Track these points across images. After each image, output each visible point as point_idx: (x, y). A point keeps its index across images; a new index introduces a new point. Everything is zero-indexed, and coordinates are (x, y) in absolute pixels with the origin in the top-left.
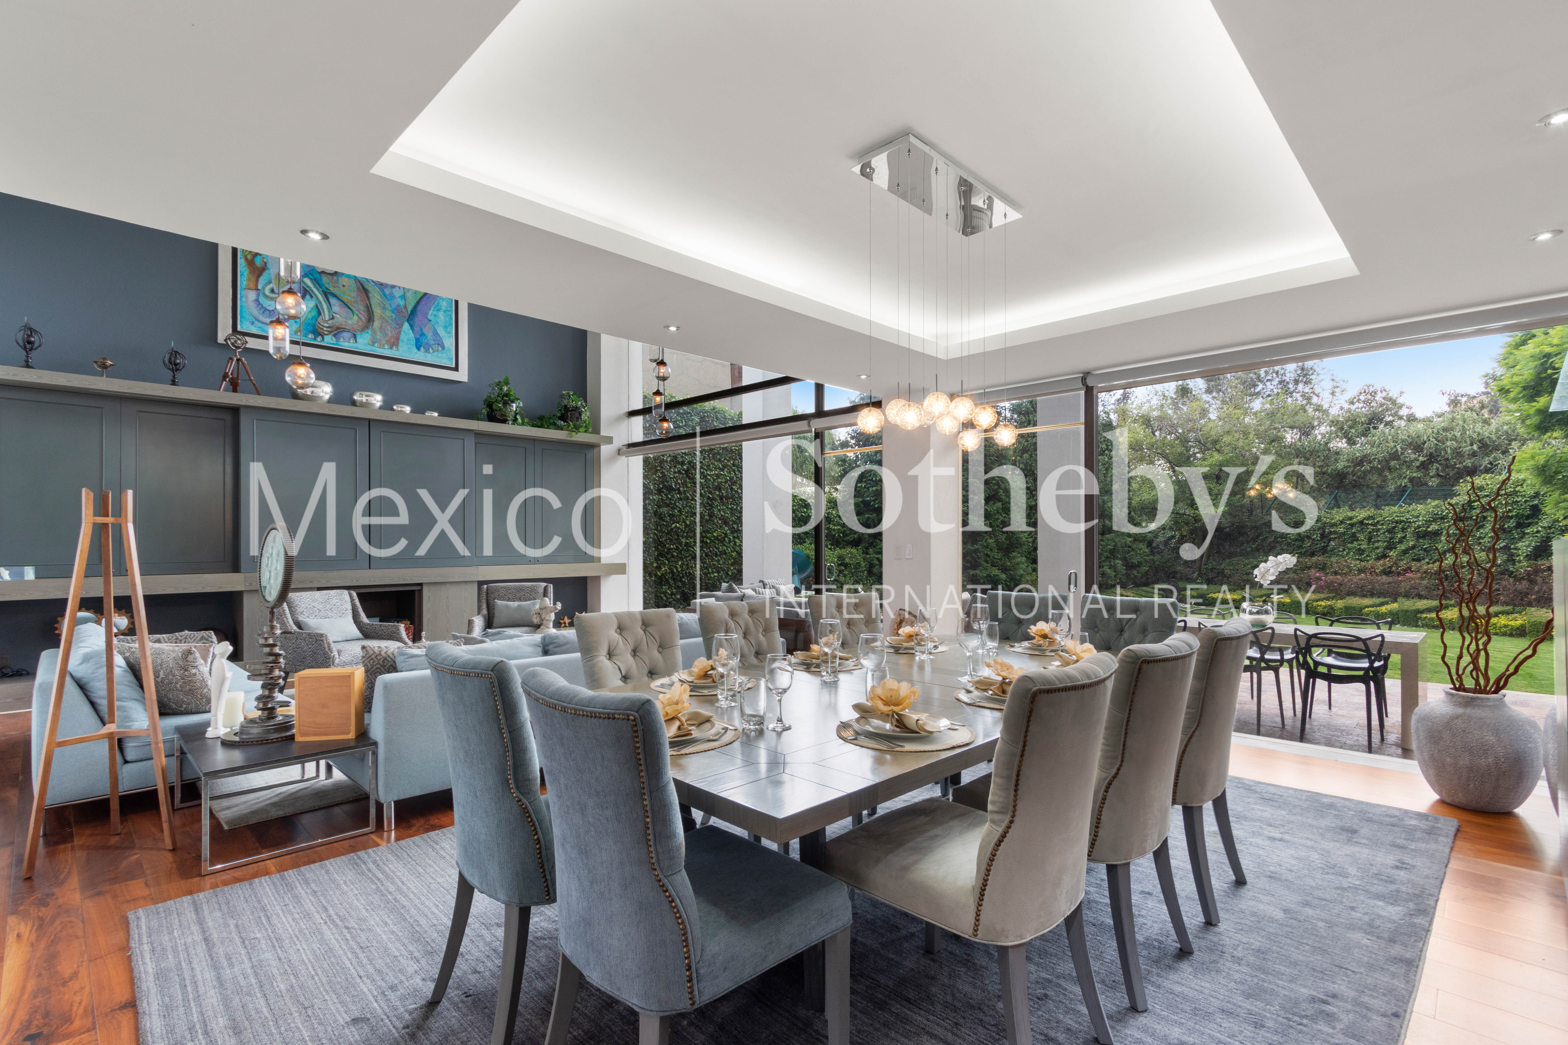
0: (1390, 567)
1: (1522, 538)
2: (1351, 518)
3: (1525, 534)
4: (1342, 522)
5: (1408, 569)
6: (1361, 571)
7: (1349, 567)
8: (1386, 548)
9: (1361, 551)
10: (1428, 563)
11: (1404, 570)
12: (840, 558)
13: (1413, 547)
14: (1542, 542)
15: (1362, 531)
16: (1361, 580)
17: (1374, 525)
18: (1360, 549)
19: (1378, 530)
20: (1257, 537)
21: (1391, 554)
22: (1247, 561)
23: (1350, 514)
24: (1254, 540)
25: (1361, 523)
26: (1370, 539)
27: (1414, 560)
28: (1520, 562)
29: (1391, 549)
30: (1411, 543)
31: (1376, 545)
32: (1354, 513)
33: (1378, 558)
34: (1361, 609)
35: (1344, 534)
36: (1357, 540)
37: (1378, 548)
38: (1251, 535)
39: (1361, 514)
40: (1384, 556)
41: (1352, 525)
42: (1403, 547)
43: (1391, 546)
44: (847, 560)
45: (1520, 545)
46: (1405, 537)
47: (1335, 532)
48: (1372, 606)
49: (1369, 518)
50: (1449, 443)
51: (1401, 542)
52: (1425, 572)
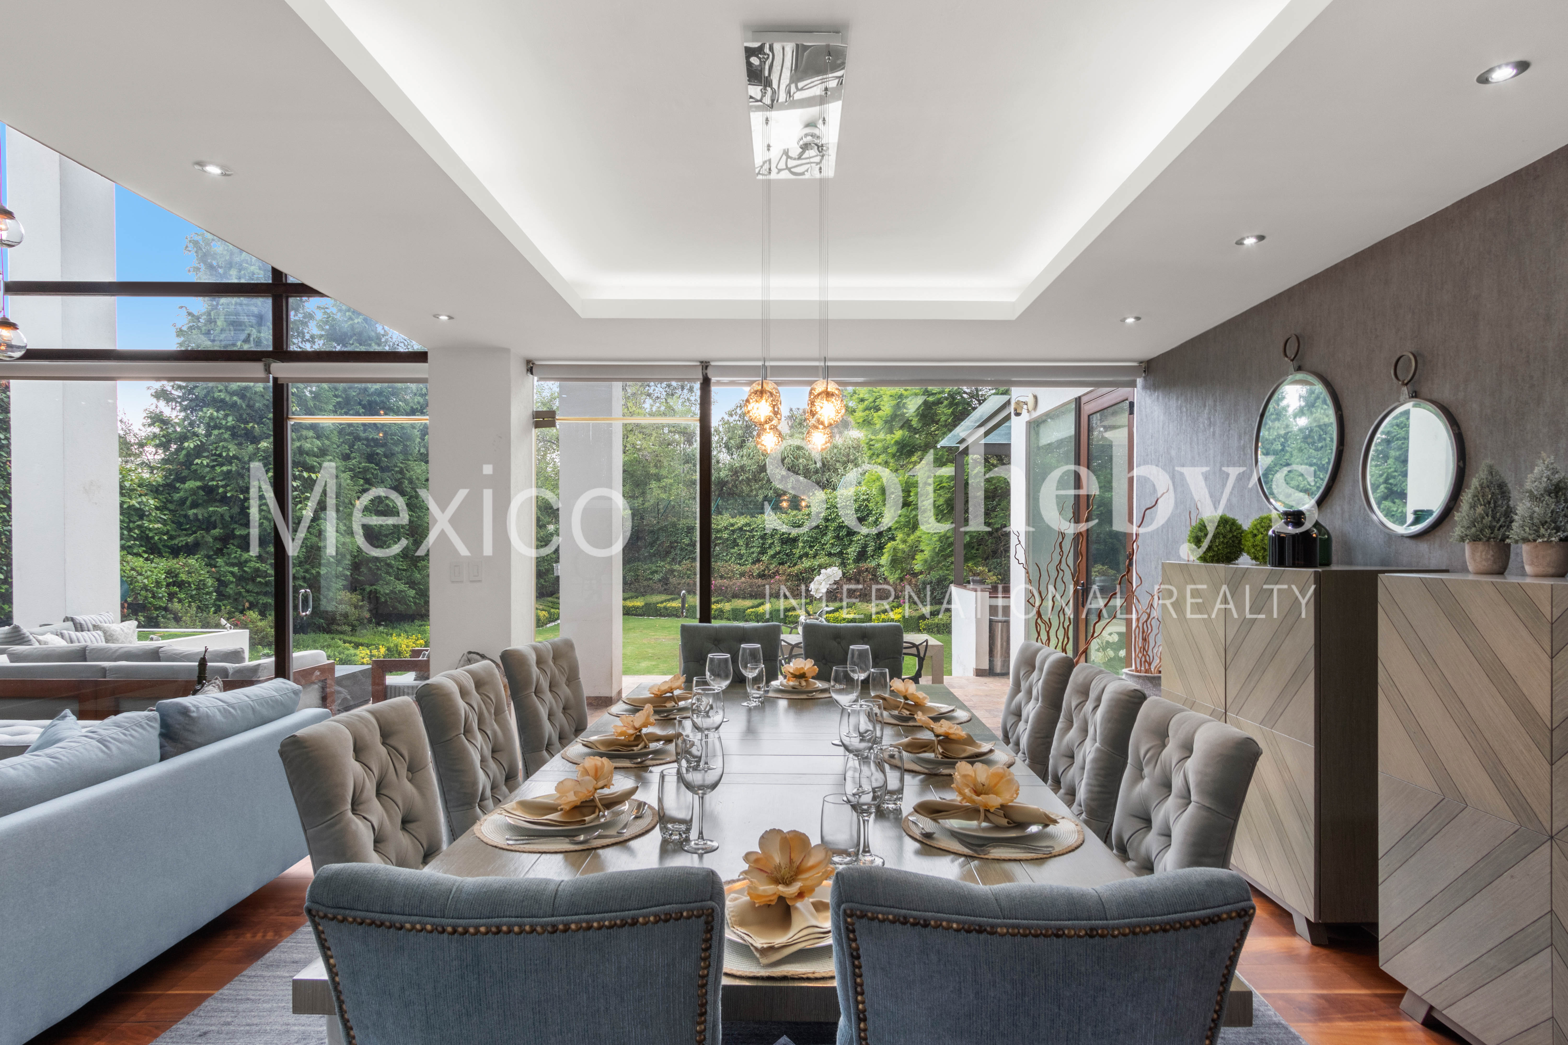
0: (764, 571)
1: (850, 544)
2: (732, 525)
3: (852, 541)
4: (726, 528)
5: (777, 573)
6: (742, 574)
7: (732, 571)
8: (759, 553)
9: (740, 557)
10: (789, 567)
11: (773, 573)
12: (169, 573)
13: (779, 553)
14: (863, 547)
15: (740, 537)
16: (743, 583)
17: (751, 531)
18: (739, 554)
19: (753, 537)
20: (655, 542)
21: (764, 558)
22: (646, 567)
23: (732, 521)
24: (652, 545)
25: (741, 529)
26: (747, 545)
27: (780, 564)
28: (849, 564)
29: (763, 554)
30: (778, 549)
31: (752, 550)
32: (735, 520)
33: (754, 563)
34: (745, 610)
35: (727, 539)
36: (738, 545)
37: (753, 553)
38: (649, 539)
39: (741, 521)
40: (758, 561)
41: (733, 531)
42: (771, 552)
43: (763, 552)
44: (183, 577)
45: (849, 550)
46: (773, 543)
47: (720, 538)
48: (752, 607)
49: (747, 525)
50: (801, 461)
51: (770, 547)
52: (789, 575)
